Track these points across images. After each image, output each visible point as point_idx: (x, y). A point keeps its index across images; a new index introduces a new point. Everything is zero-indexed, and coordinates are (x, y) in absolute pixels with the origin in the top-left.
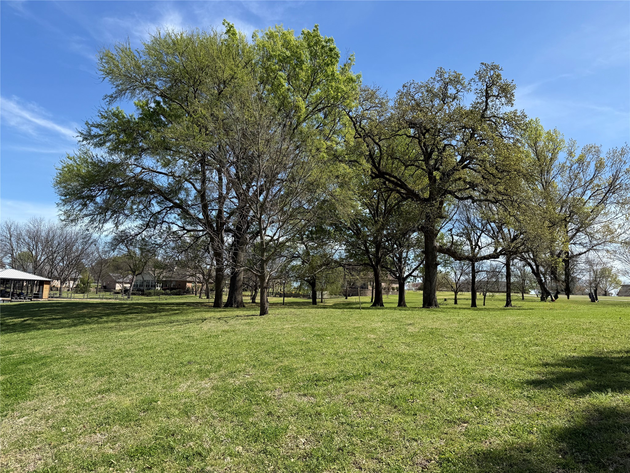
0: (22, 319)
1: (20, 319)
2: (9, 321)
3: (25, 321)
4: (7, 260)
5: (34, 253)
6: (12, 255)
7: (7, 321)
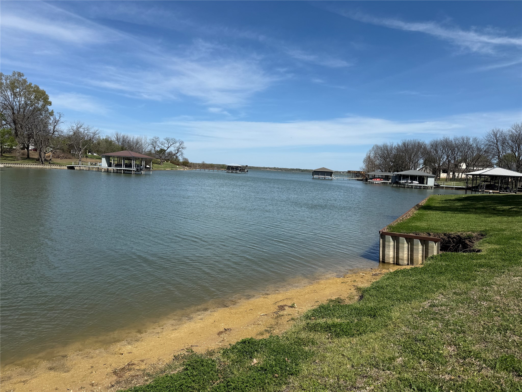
0: (510, 207)
1: (508, 207)
2: (499, 207)
3: (512, 208)
4: (495, 161)
5: (517, 154)
6: (499, 156)
7: (498, 207)
